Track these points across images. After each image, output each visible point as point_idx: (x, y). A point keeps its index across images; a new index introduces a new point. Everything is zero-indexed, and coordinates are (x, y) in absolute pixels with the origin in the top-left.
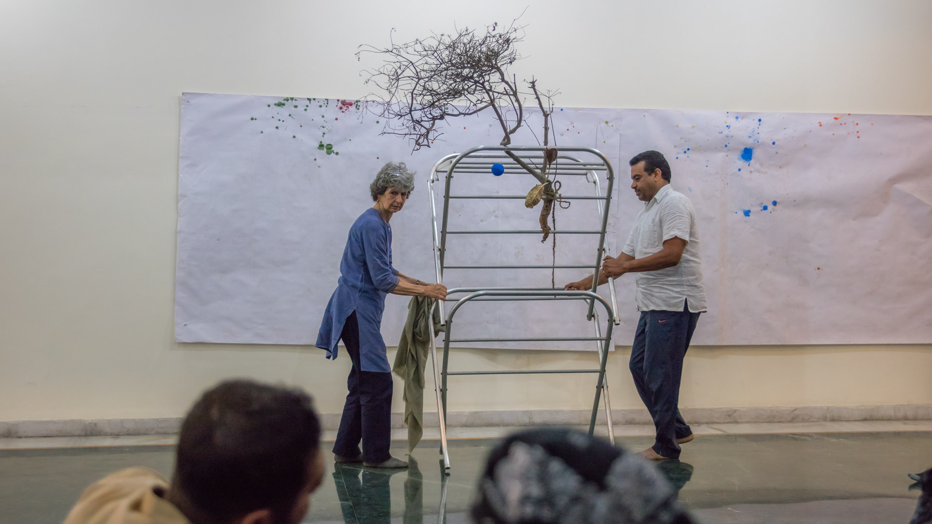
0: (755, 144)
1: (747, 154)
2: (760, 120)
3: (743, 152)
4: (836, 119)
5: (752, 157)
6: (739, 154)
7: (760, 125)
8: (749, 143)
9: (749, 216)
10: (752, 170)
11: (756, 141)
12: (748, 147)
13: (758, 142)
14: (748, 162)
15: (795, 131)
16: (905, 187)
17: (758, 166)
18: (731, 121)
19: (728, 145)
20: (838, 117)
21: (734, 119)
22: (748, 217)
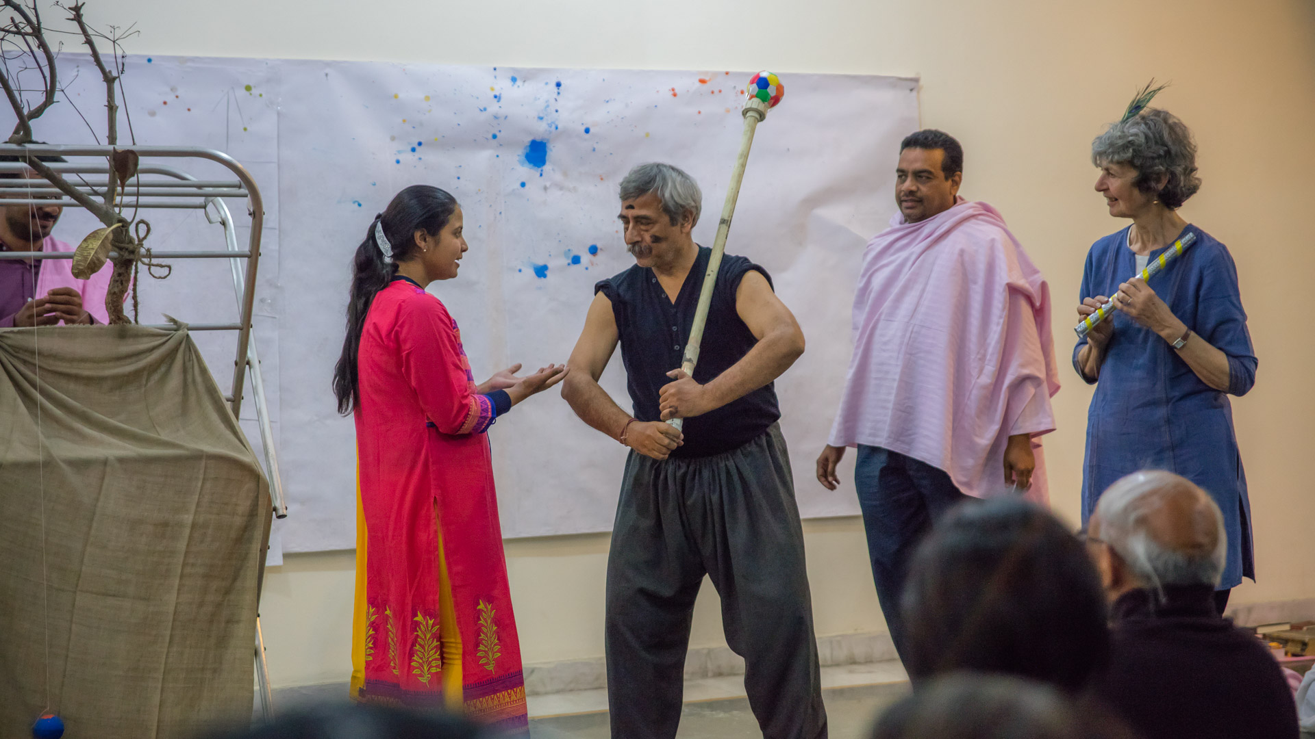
0: (550, 132)
1: (537, 153)
2: (558, 85)
3: (528, 149)
4: (702, 81)
5: (547, 158)
6: (520, 152)
7: (559, 93)
8: (540, 130)
9: (545, 276)
10: (548, 184)
11: (554, 126)
12: (538, 139)
13: (557, 128)
14: (540, 169)
15: (627, 105)
16: (834, 214)
17: (558, 177)
18: (503, 86)
19: (498, 134)
20: (707, 78)
21: (509, 83)
22: (543, 279)
